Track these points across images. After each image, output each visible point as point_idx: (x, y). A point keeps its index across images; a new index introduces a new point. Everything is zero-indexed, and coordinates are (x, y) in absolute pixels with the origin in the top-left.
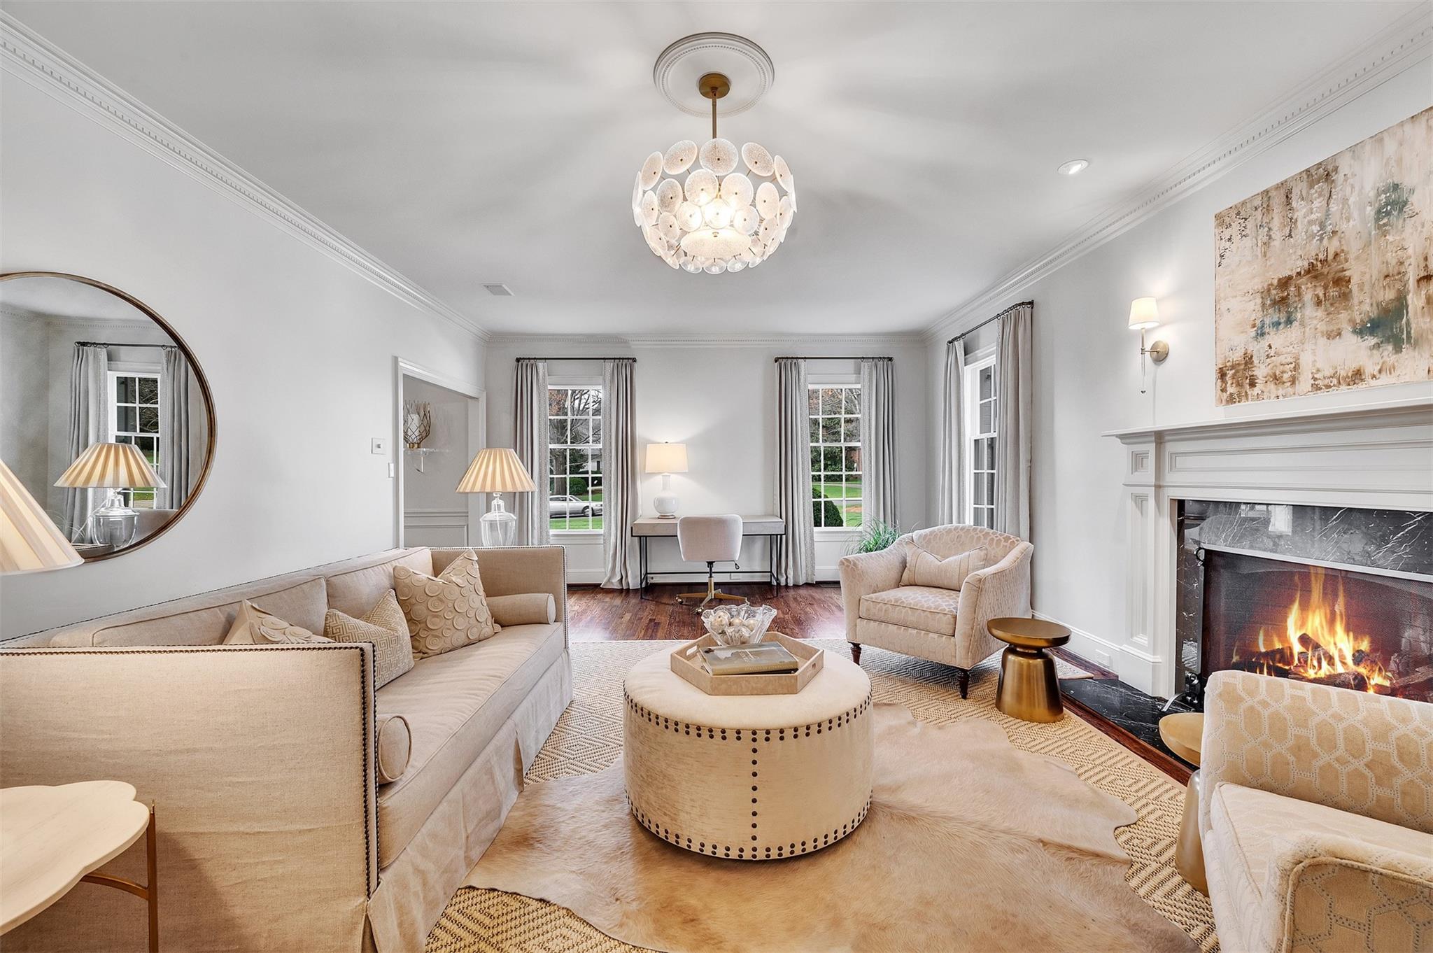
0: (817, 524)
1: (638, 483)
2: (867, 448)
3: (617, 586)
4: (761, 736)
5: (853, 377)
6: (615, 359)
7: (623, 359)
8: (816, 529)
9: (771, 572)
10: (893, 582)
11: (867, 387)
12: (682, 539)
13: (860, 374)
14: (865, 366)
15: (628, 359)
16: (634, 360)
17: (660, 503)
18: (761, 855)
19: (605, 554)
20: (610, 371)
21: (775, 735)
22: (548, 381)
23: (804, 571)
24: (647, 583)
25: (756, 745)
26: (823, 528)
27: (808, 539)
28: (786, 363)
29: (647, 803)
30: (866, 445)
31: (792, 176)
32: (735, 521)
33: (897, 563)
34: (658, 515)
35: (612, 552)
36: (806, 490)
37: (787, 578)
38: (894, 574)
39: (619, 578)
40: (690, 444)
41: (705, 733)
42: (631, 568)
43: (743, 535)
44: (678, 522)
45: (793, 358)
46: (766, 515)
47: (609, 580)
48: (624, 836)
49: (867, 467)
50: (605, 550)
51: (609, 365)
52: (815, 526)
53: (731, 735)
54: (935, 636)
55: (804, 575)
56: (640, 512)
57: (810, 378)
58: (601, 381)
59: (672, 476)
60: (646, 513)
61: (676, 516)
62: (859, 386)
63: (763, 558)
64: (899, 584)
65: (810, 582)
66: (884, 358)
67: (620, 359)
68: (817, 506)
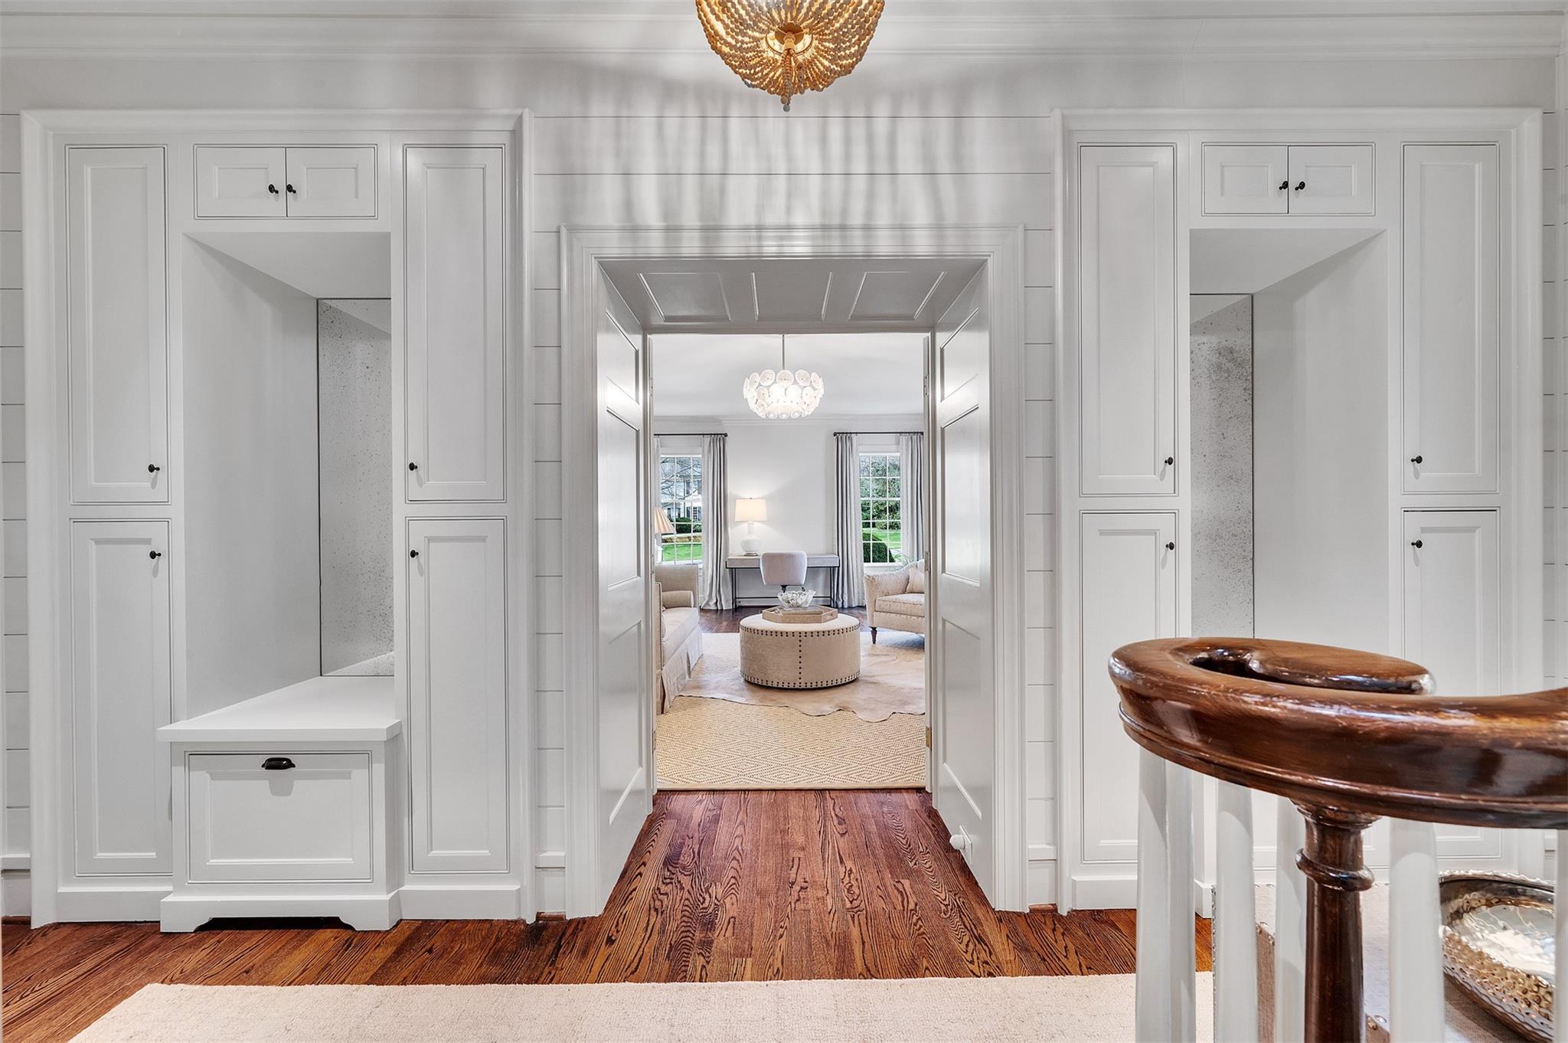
0: (867, 560)
1: (729, 529)
2: (905, 502)
3: (713, 607)
4: (803, 635)
5: (894, 447)
6: (711, 434)
7: (718, 434)
8: (866, 564)
9: (831, 597)
10: (900, 591)
11: (904, 455)
12: (764, 570)
13: (899, 444)
14: (904, 438)
15: (721, 434)
16: (726, 435)
17: (746, 544)
18: (803, 686)
19: (704, 583)
20: (708, 444)
21: (809, 635)
22: (660, 451)
23: (856, 597)
24: (736, 606)
25: (801, 639)
26: (871, 564)
27: (859, 571)
28: (842, 437)
29: (753, 670)
30: (905, 500)
31: (821, 380)
32: (802, 556)
33: (903, 578)
34: (745, 553)
35: (709, 582)
36: (858, 535)
37: (843, 601)
38: (901, 586)
39: (715, 601)
40: (768, 499)
41: (779, 634)
42: (724, 594)
43: (808, 567)
44: (760, 558)
45: (847, 433)
46: (827, 554)
47: (707, 603)
48: (744, 685)
49: (904, 516)
50: (704, 581)
51: (707, 439)
52: (865, 562)
53: (790, 635)
54: (915, 618)
55: (856, 600)
56: (730, 551)
57: (861, 448)
58: (700, 449)
59: (755, 523)
60: (736, 551)
61: (758, 554)
62: (898, 454)
63: (825, 587)
64: (904, 592)
65: (860, 605)
66: (918, 433)
67: (715, 434)
68: (866, 547)
